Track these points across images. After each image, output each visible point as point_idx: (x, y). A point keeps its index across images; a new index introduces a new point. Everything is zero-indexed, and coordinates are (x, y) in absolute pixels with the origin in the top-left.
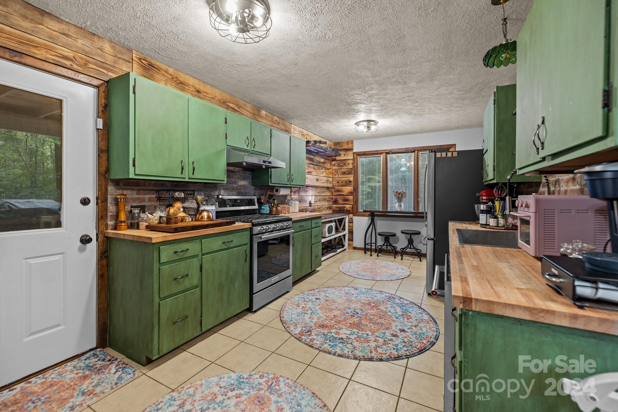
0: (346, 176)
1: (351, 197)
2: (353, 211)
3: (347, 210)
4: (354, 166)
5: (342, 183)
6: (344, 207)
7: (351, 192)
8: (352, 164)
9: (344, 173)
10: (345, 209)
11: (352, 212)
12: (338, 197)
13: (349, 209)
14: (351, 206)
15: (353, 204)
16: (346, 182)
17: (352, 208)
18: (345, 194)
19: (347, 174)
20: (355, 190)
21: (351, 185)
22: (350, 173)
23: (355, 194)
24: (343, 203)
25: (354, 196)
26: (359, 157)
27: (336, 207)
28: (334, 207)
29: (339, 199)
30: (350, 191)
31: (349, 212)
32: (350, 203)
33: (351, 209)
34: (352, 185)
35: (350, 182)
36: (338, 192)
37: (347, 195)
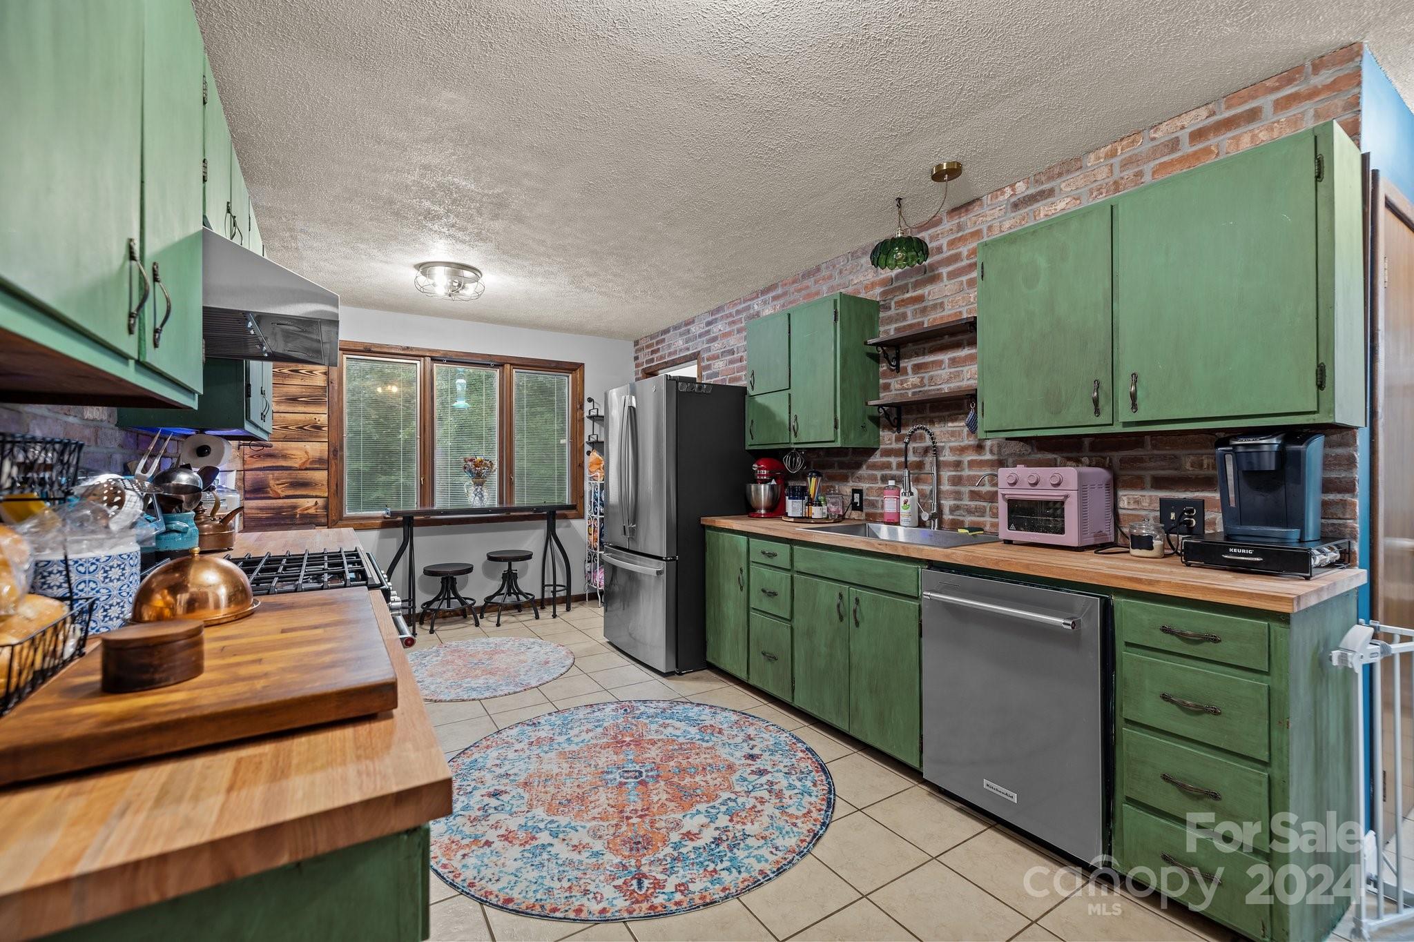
0: (301, 409)
1: (321, 476)
2: (327, 515)
3: (303, 516)
4: (329, 382)
5: (284, 431)
6: (295, 507)
7: (320, 461)
8: (325, 373)
9: (293, 400)
10: (298, 511)
11: (324, 520)
12: (270, 475)
13: (312, 511)
14: (321, 502)
15: (326, 495)
16: (301, 428)
17: (326, 507)
18: (297, 465)
19: (307, 403)
20: (335, 451)
21: (320, 437)
22: (314, 401)
23: (336, 465)
24: (291, 493)
25: (333, 469)
26: (345, 356)
27: (261, 509)
28: (251, 508)
29: (272, 483)
30: (317, 455)
31: (313, 520)
32: (318, 494)
33: (321, 512)
34: (324, 437)
35: (319, 428)
36: (269, 459)
37: (306, 469)
